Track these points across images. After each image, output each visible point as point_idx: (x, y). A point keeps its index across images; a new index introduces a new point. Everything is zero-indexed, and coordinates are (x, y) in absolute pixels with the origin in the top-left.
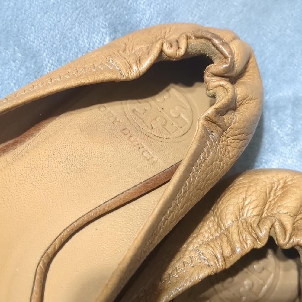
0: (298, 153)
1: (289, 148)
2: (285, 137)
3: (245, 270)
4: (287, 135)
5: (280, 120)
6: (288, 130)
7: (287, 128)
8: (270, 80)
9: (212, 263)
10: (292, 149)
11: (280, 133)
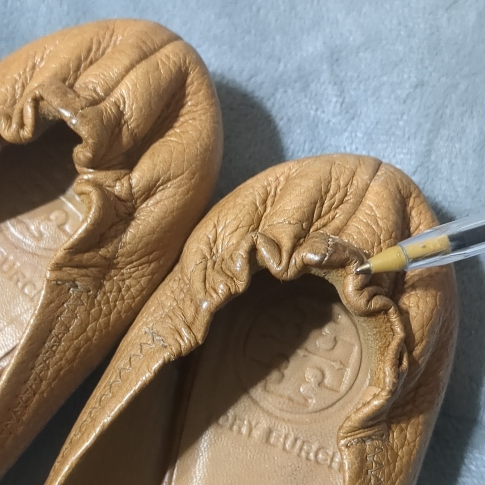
0: (365, 139)
1: (346, 134)
2: (334, 120)
3: (300, 352)
4: (334, 115)
5: (316, 95)
6: (335, 107)
7: (332, 104)
8: (278, 38)
9: (171, 341)
10: (351, 135)
11: (323, 116)
